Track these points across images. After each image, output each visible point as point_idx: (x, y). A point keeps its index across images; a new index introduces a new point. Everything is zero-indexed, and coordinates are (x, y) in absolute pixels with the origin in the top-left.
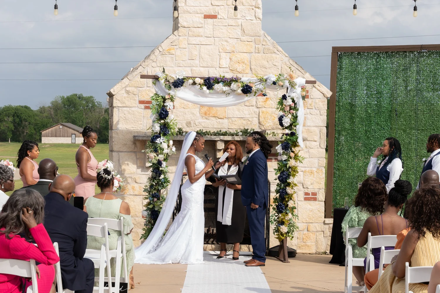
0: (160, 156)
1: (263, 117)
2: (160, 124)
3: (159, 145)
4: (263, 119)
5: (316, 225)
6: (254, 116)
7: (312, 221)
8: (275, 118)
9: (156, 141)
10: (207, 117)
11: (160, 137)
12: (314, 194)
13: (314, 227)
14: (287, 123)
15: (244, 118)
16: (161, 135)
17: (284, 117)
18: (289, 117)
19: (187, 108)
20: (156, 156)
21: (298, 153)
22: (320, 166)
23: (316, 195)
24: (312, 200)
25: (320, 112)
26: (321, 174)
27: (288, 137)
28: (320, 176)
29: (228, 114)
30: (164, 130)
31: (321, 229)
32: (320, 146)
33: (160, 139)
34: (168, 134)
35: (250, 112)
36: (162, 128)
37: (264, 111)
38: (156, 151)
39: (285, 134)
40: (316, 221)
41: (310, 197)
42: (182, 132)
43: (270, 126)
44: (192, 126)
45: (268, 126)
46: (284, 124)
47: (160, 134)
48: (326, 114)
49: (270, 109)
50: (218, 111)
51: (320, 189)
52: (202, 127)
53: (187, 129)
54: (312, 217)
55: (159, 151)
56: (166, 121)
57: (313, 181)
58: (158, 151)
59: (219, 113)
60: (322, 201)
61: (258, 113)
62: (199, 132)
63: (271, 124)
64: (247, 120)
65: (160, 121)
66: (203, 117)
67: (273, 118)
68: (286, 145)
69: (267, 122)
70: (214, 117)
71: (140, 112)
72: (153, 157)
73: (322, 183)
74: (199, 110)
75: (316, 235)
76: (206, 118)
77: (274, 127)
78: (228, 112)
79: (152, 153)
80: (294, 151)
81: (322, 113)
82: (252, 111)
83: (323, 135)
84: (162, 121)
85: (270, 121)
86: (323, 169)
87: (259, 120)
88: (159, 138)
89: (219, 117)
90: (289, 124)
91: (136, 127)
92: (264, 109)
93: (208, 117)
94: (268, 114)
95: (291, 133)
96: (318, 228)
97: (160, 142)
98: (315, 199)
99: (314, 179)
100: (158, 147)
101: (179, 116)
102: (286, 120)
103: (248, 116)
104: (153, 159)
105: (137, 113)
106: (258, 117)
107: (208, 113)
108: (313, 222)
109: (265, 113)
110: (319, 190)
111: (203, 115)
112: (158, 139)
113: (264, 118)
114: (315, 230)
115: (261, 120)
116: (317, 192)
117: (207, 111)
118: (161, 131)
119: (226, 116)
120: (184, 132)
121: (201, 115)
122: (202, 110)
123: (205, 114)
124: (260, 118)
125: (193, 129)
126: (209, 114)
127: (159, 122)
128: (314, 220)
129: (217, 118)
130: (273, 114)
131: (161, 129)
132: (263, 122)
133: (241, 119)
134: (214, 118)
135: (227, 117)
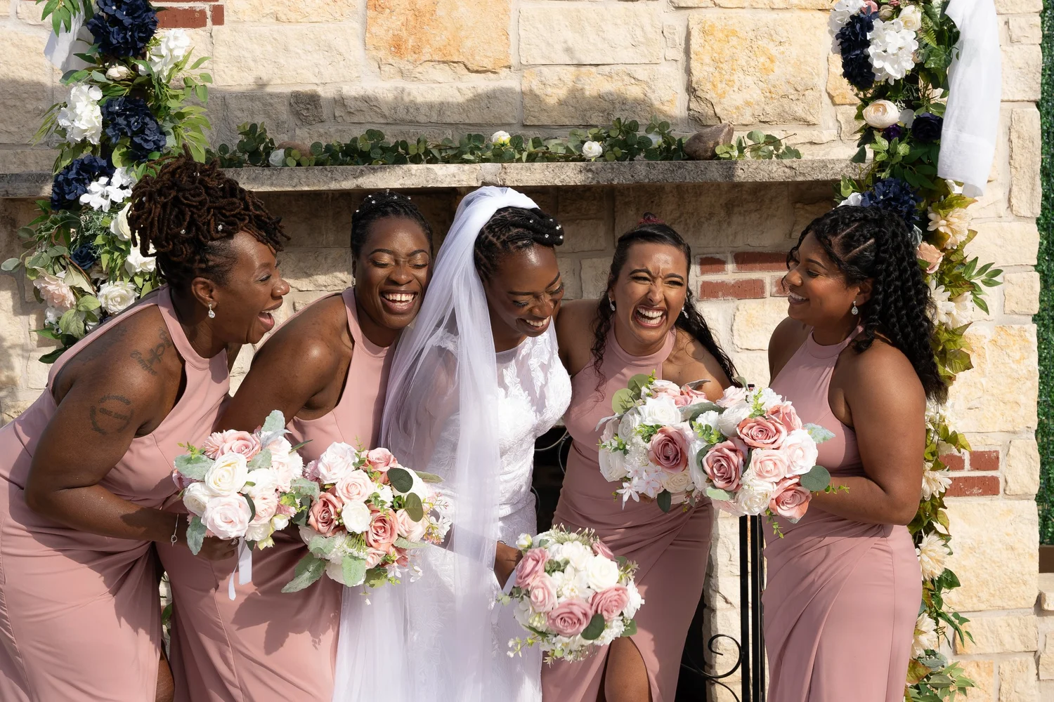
0: (106, 289)
1: (707, 60)
2: (104, 87)
3: (101, 221)
4: (712, 69)
5: (999, 620)
6: (661, 56)
7: (975, 600)
8: (772, 61)
9: (84, 199)
10: (404, 65)
11: (108, 171)
12: (986, 460)
13: (989, 635)
14: (895, 59)
15: (607, 69)
16: (116, 157)
17: (877, 23)
18: (907, 24)
19: (293, 16)
20: (87, 288)
21: (963, 244)
22: (1014, 312)
23: (995, 466)
24: (975, 490)
25: (1007, 23)
26: (1017, 355)
27: (903, 149)
28: (1014, 366)
29: (522, 45)
30: (129, 125)
31: (1023, 643)
32: (1010, 206)
33: (109, 184)
34: (158, 148)
35: (639, 32)
36: (119, 115)
37: (712, 26)
38: (84, 259)
39: (878, 130)
40: (999, 603)
41: (966, 479)
42: (266, 147)
43: (748, 104)
44: (325, 117)
45: (737, 108)
46: (877, 64)
47: (106, 148)
48: (1037, 36)
49: (746, 14)
50: (463, 33)
51: (1014, 433)
52: (382, 121)
53: (298, 131)
54: (974, 581)
55: (105, 259)
56: (141, 67)
57: (980, 394)
58: (99, 257)
59: (469, 43)
60: (1023, 497)
61: (680, 38)
62: (360, 145)
63: (755, 94)
64: (626, 78)
65: (104, 72)
66: (386, 68)
67: (762, 59)
68: (894, 199)
69: (730, 83)
70: (444, 62)
71: (30, 44)
72: (63, 298)
73: (1022, 399)
74: (357, 26)
75: (996, 671)
76: (401, 72)
77: (768, 109)
78: (522, 32)
79: (62, 274)
80: (942, 229)
81: (1016, 33)
82: (648, 29)
83: (1023, 147)
84: (118, 71)
85: (749, 80)
86: (1026, 327)
87: (688, 71)
88: (104, 180)
89: (470, 66)
90: (910, 66)
91: (13, 129)
92: (711, 15)
93: (411, 67)
94: (734, 41)
95: (919, 121)
96: (1007, 639)
97: (106, 204)
98: (990, 487)
99: (983, 381)
100: (95, 236)
101: (252, 64)
102: (888, 39)
103: (626, 55)
104: (67, 309)
105: (15, 50)
106: (680, 56)
107: (411, 42)
108: (983, 607)
109: (721, 35)
110: (1007, 437)
111: (381, 54)
112: (94, 186)
113: (717, 62)
114: (989, 650)
115: (698, 73)
116: (998, 448)
117: (404, 34)
118: (110, 132)
119: (507, 56)
120: (279, 148)
121: (374, 53)
122: (374, 29)
123: (397, 47)
124: (694, 64)
125: (332, 130)
126: (417, 50)
127: (100, 77)
128: (984, 596)
129: (461, 69)
130: (762, 43)
131: (109, 118)
132: (709, 86)
133: (594, 69)
134: (446, 67)
135: (513, 61)
